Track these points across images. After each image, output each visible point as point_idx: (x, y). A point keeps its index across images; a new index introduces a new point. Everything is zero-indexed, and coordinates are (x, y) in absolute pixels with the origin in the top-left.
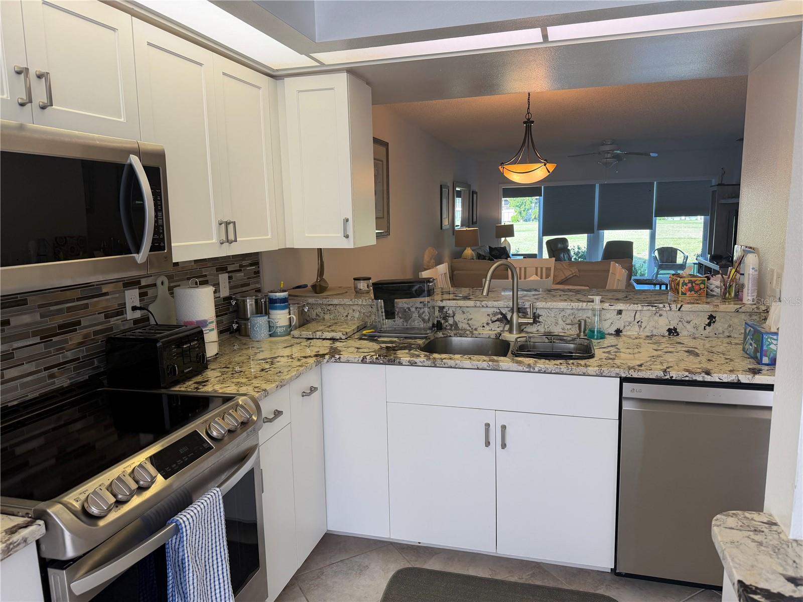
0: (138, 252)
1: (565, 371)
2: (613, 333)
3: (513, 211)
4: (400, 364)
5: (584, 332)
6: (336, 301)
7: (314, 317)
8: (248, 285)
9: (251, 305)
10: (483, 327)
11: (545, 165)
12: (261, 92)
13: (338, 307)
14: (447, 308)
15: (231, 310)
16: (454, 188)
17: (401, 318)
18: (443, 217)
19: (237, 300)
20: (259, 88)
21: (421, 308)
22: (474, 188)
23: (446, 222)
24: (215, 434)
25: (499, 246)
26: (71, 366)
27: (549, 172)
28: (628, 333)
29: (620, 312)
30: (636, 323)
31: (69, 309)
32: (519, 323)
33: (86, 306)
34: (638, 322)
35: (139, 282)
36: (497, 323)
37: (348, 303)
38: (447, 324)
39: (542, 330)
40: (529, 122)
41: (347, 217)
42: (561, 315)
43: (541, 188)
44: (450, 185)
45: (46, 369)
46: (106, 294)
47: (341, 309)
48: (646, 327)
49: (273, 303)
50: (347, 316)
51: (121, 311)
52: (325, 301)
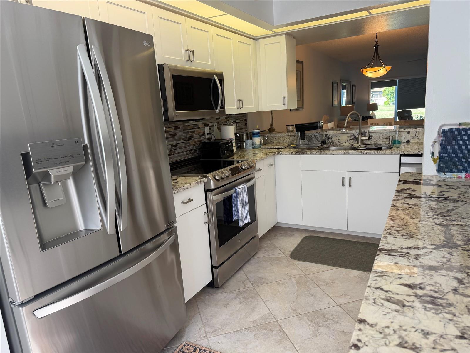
0: (217, 109)
1: (377, 153)
2: (406, 142)
3: (385, 98)
4: (307, 154)
5: (391, 142)
6: (279, 135)
7: (270, 141)
8: (243, 129)
9: (245, 136)
10: (346, 142)
11: (385, 67)
12: (251, 46)
13: (280, 137)
14: (329, 135)
15: (237, 139)
16: (341, 84)
17: (308, 140)
18: (334, 100)
19: (240, 134)
20: (250, 45)
21: (317, 135)
22: (353, 83)
23: (335, 103)
24: (243, 167)
25: (369, 116)
26: (191, 152)
27: (387, 71)
28: (413, 142)
29: (409, 132)
30: (416, 137)
31: (191, 132)
32: (362, 139)
33: (194, 132)
34: (417, 137)
35: (208, 125)
36: (352, 140)
37: (284, 135)
38: (329, 142)
39: (373, 143)
40: (376, 46)
41: (285, 96)
42: (381, 135)
43: (396, 81)
44: (338, 82)
45: (185, 151)
46: (200, 128)
47: (281, 138)
48: (421, 139)
49: (254, 135)
50: (284, 141)
51: (203, 135)
52: (274, 135)
